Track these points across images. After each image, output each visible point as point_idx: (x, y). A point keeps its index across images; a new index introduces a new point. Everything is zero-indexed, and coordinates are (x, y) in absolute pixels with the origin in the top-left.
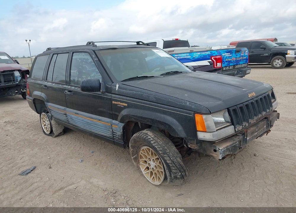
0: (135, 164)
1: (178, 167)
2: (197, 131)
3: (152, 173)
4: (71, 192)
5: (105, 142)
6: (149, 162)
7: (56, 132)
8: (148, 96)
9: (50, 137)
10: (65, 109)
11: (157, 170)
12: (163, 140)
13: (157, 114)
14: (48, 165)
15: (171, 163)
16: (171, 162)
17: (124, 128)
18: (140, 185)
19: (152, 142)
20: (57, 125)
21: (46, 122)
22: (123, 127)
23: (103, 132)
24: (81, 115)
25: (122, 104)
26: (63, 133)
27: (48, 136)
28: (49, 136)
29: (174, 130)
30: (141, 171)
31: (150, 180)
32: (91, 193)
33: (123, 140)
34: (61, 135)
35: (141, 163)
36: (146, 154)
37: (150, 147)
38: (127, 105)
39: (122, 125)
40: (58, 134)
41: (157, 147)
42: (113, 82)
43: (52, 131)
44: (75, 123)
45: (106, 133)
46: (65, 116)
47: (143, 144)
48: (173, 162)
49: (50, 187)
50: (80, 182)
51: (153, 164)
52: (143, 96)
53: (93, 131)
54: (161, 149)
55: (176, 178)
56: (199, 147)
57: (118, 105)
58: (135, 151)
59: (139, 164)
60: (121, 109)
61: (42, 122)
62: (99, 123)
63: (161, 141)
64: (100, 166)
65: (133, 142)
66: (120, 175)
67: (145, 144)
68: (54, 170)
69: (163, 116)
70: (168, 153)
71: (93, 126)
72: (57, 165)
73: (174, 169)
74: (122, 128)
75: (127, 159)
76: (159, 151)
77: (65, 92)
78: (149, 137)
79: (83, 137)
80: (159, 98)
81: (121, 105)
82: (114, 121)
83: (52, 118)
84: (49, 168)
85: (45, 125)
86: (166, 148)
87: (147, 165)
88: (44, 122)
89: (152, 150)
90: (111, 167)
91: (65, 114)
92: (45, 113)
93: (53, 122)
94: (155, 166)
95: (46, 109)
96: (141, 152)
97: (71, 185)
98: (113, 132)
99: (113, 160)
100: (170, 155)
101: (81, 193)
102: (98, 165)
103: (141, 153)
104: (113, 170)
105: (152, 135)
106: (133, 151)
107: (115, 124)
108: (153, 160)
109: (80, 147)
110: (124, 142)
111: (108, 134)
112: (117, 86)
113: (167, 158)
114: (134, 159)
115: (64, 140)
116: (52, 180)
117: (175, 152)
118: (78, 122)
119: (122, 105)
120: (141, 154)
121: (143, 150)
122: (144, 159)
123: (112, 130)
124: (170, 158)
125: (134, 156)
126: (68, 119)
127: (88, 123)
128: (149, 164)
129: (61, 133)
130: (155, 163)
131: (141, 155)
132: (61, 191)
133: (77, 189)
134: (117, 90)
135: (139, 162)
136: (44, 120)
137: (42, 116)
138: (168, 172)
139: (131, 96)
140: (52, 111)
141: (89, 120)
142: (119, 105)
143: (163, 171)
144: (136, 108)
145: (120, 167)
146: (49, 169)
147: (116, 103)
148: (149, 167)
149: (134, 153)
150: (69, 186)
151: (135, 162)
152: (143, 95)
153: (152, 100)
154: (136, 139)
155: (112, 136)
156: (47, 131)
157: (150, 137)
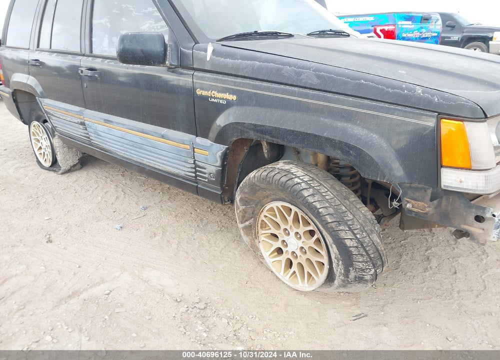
0: (246, 239)
1: (372, 256)
2: (442, 166)
3: (290, 264)
4: (98, 303)
5: (171, 188)
6: (286, 238)
7: (63, 164)
8: (296, 71)
9: (52, 174)
10: (81, 110)
11: (305, 257)
12: (332, 187)
13: (322, 119)
14: (46, 236)
15: (357, 247)
16: (355, 245)
17: (225, 157)
18: (261, 288)
19: (306, 193)
20: (66, 149)
21: (43, 141)
22: (222, 153)
23: (171, 164)
24: (118, 123)
25: (221, 95)
26: (79, 166)
27: (47, 171)
28: (50, 171)
29: (372, 163)
30: (262, 256)
31: (285, 277)
32: (145, 308)
33: (221, 184)
34: (77, 170)
35: (262, 238)
36: (278, 220)
37: (292, 204)
38: (235, 98)
39: (220, 149)
40: (68, 167)
41: (318, 207)
42: (196, 42)
43: (55, 162)
44: (106, 144)
45: (176, 166)
46: (81, 127)
47: (274, 197)
48: (362, 245)
49: (48, 287)
50: (118, 277)
51: (293, 244)
52: (283, 72)
53: (145, 162)
54: (331, 210)
55: (360, 280)
56: (436, 208)
57: (211, 97)
58: (250, 211)
59: (256, 241)
60: (220, 108)
61: (33, 141)
62: (160, 143)
63: (328, 190)
64: (163, 241)
65: (246, 191)
66: (210, 261)
67: (278, 197)
68: (59, 247)
69: (340, 124)
70: (349, 223)
71: (146, 150)
72: (65, 235)
73: (361, 260)
74: (221, 157)
75: (223, 226)
76: (326, 216)
77: (80, 72)
78: (297, 180)
79: (123, 176)
80: (330, 78)
81: (221, 99)
82: (199, 140)
83: (53, 132)
84: (47, 242)
85: (40, 148)
86: (344, 208)
87: (278, 244)
88: (38, 141)
89: (298, 210)
90: (187, 243)
91: (83, 124)
92: (38, 122)
93: (56, 142)
94: (302, 248)
95: (41, 114)
96: (265, 213)
97: (98, 284)
98: (196, 166)
99: (190, 226)
100: (355, 227)
101: (122, 305)
102: (157, 238)
103: (266, 216)
104: (192, 251)
105: (302, 174)
106: (245, 211)
107: (203, 147)
108: (297, 233)
109: (116, 195)
110: (223, 189)
111: (183, 169)
112: (210, 49)
113: (346, 235)
114: (245, 228)
115: (82, 181)
116: (52, 270)
117: (368, 219)
118: (112, 141)
119: (223, 99)
120: (264, 219)
121: (272, 209)
122: (270, 229)
123: (195, 161)
124: (355, 234)
125: (247, 223)
126: (88, 134)
127: (134, 144)
128: (284, 241)
129: (74, 166)
130: (302, 240)
131: (263, 221)
132: (73, 301)
133: (112, 294)
134: (208, 59)
135: (256, 237)
136: (37, 137)
137: (32, 128)
138: (341, 267)
139: (246, 75)
140: (54, 118)
141: (137, 137)
142: (215, 98)
143: (325, 261)
144: (260, 106)
145: (207, 244)
146: (46, 244)
147: (205, 93)
148: (284, 250)
149: (247, 215)
150: (91, 287)
151: (247, 235)
152: (282, 69)
153: (310, 82)
154: (257, 183)
155: (194, 175)
156: (46, 160)
157: (299, 181)
